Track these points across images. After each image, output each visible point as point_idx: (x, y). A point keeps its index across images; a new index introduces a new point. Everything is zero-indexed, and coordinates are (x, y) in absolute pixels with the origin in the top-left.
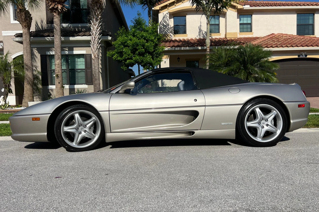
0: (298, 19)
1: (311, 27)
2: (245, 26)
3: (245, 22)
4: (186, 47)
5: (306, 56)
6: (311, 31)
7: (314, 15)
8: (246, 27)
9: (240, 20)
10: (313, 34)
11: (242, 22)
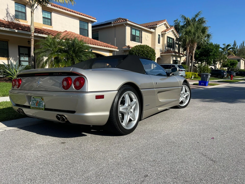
0: (80, 24)
1: (86, 31)
2: (46, 20)
3: (46, 17)
4: (2, 27)
5: (92, 50)
6: (87, 34)
7: (88, 23)
8: (48, 21)
9: (43, 14)
10: (88, 36)
11: (44, 16)
